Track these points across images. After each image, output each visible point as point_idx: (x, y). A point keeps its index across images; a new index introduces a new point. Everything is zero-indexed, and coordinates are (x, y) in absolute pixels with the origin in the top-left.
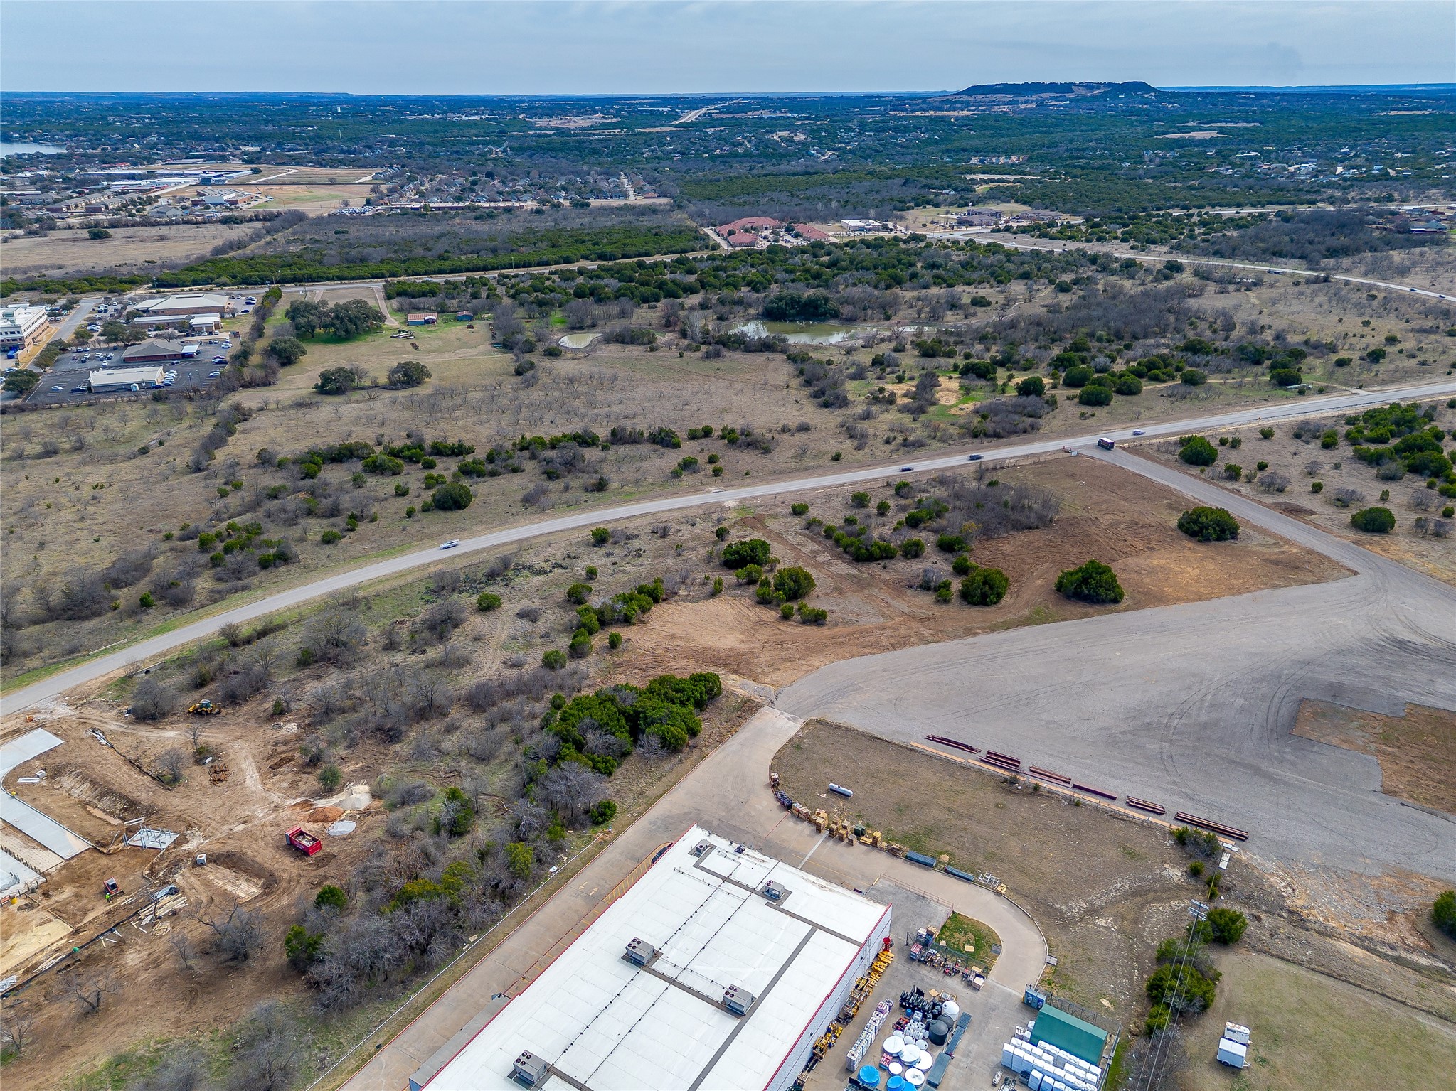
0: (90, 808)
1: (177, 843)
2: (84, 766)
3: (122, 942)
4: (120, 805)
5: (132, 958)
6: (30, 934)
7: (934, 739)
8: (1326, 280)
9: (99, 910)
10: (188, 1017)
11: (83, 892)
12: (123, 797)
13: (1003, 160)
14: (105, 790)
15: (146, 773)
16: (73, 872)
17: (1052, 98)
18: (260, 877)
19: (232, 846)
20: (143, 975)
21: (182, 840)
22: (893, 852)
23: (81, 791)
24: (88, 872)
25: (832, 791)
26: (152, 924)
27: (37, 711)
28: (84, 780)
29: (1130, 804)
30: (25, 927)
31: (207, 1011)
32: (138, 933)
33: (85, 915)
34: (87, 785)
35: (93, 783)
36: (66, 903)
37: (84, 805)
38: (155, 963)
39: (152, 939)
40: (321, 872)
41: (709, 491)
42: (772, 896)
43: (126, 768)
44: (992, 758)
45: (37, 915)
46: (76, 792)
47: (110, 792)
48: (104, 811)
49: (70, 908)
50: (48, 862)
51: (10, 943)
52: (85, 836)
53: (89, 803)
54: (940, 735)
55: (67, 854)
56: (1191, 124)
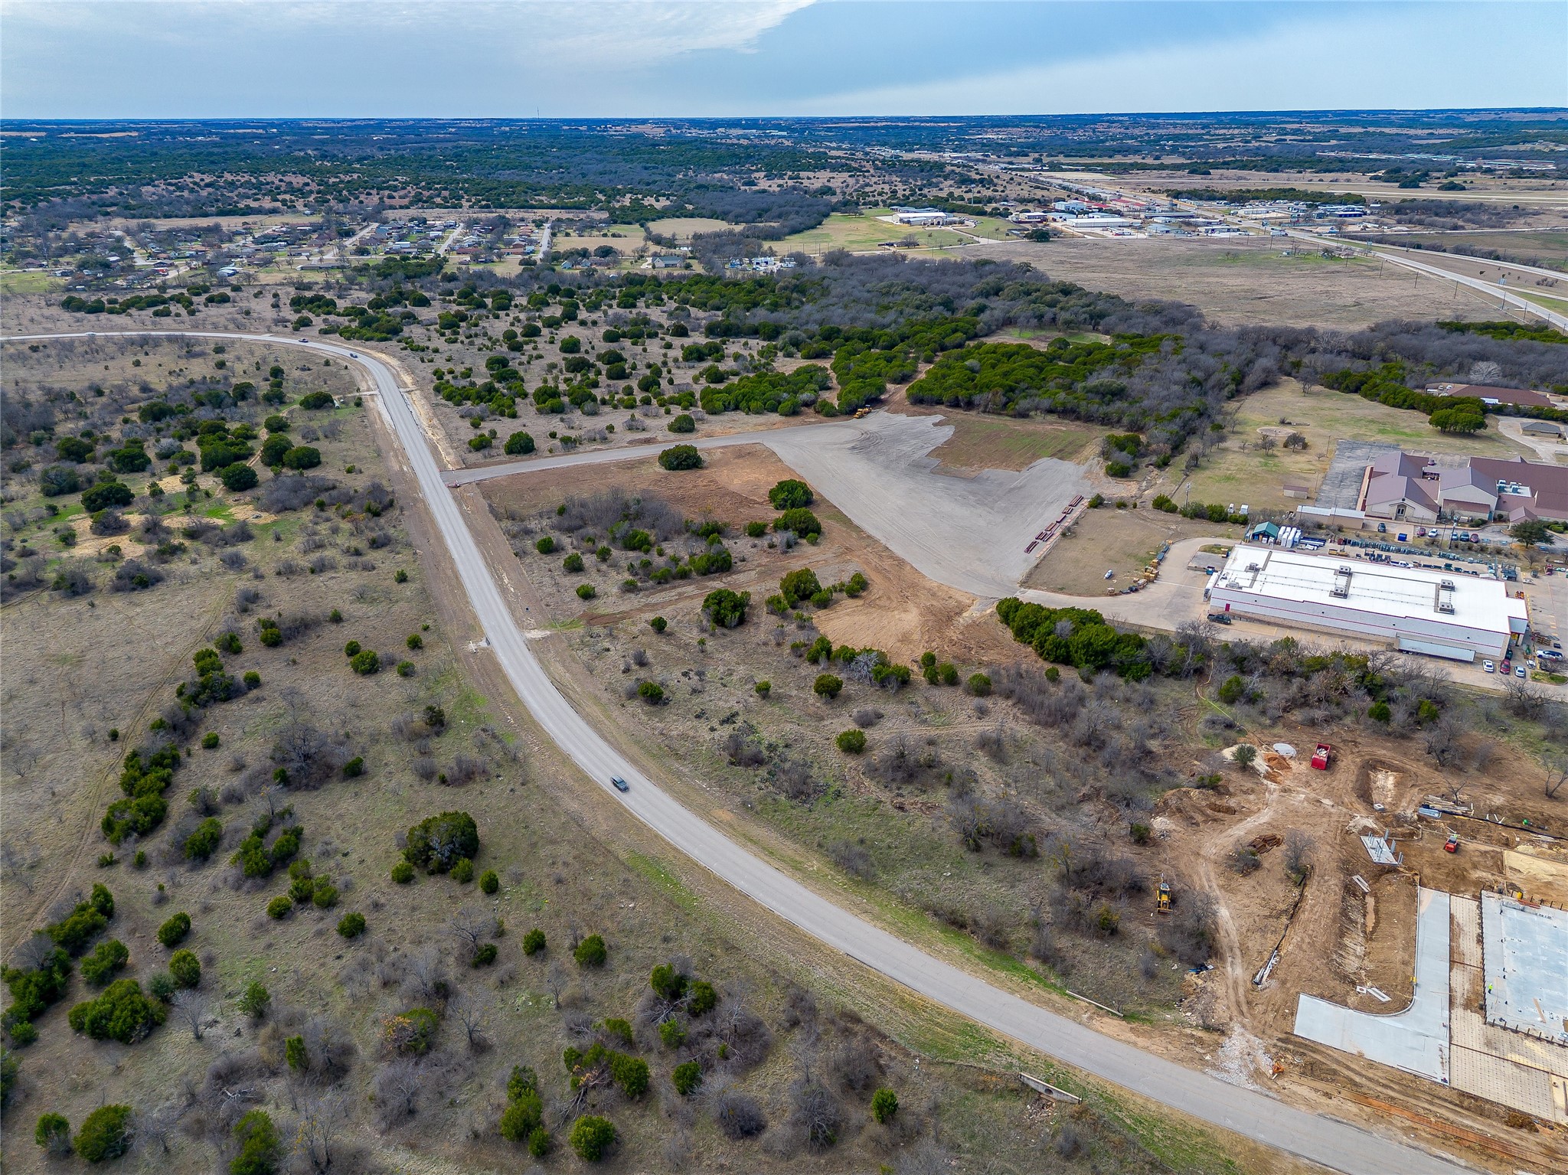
0: (1369, 929)
1: (1374, 833)
2: (1325, 954)
3: (1491, 812)
4: (1353, 901)
5: (1498, 800)
6: (1533, 872)
7: (1029, 551)
9: (1471, 846)
10: (1511, 757)
11: (1468, 866)
12: (1344, 899)
14: (1343, 922)
15: (1302, 895)
16: (1456, 882)
18: (1368, 775)
19: (1350, 798)
20: (1504, 788)
21: (1366, 831)
23: (1355, 944)
24: (1448, 875)
25: (1108, 578)
26: (1463, 804)
27: (1257, 1074)
28: (1342, 946)
30: (1532, 879)
31: (1498, 751)
32: (1477, 808)
33: (1486, 852)
34: (1347, 941)
35: (1342, 934)
36: (1487, 869)
37: (1369, 937)
38: (1490, 788)
39: (1475, 799)
40: (1341, 745)
43: (1303, 916)
45: (1515, 878)
46: (1360, 950)
47: (1344, 913)
48: (1364, 916)
49: (1490, 863)
50: (1463, 907)
51: (1550, 879)
52: (1413, 897)
53: (1365, 932)
55: (1444, 898)
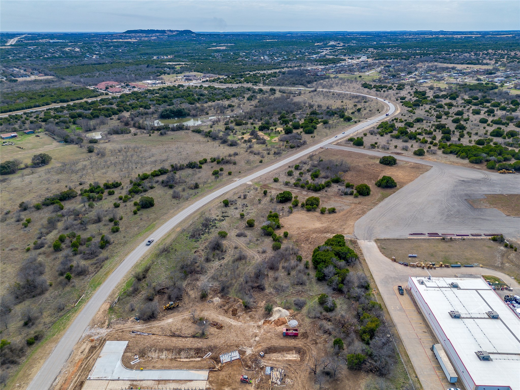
0: (178, 360)
2: (153, 346)
4: (192, 352)
7: (411, 234)
8: (316, 91)
12: (190, 349)
13: (165, 57)
15: (187, 337)
16: (217, 383)
17: (160, 35)
18: (291, 350)
21: (241, 352)
22: (447, 267)
23: (166, 355)
24: (223, 380)
25: (410, 257)
27: (90, 336)
28: (161, 351)
29: (472, 235)
34: (165, 352)
35: (168, 350)
40: (310, 339)
41: (236, 181)
42: (455, 286)
43: (174, 339)
44: (431, 234)
46: (163, 357)
47: (182, 350)
48: (186, 358)
53: (175, 358)
54: (412, 233)
56: (214, 44)
